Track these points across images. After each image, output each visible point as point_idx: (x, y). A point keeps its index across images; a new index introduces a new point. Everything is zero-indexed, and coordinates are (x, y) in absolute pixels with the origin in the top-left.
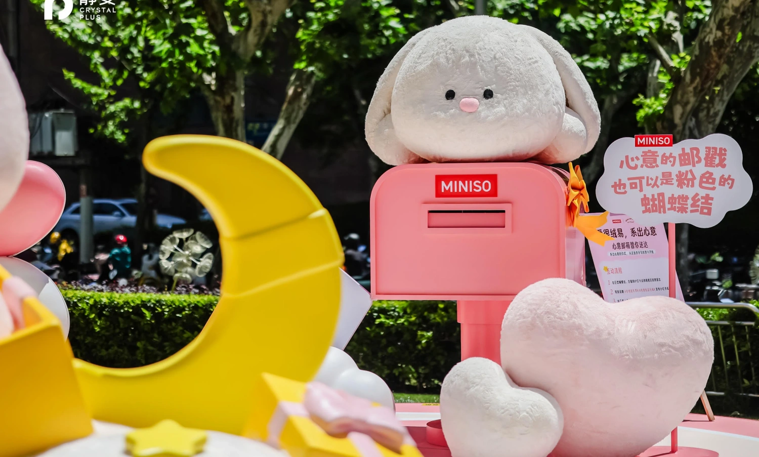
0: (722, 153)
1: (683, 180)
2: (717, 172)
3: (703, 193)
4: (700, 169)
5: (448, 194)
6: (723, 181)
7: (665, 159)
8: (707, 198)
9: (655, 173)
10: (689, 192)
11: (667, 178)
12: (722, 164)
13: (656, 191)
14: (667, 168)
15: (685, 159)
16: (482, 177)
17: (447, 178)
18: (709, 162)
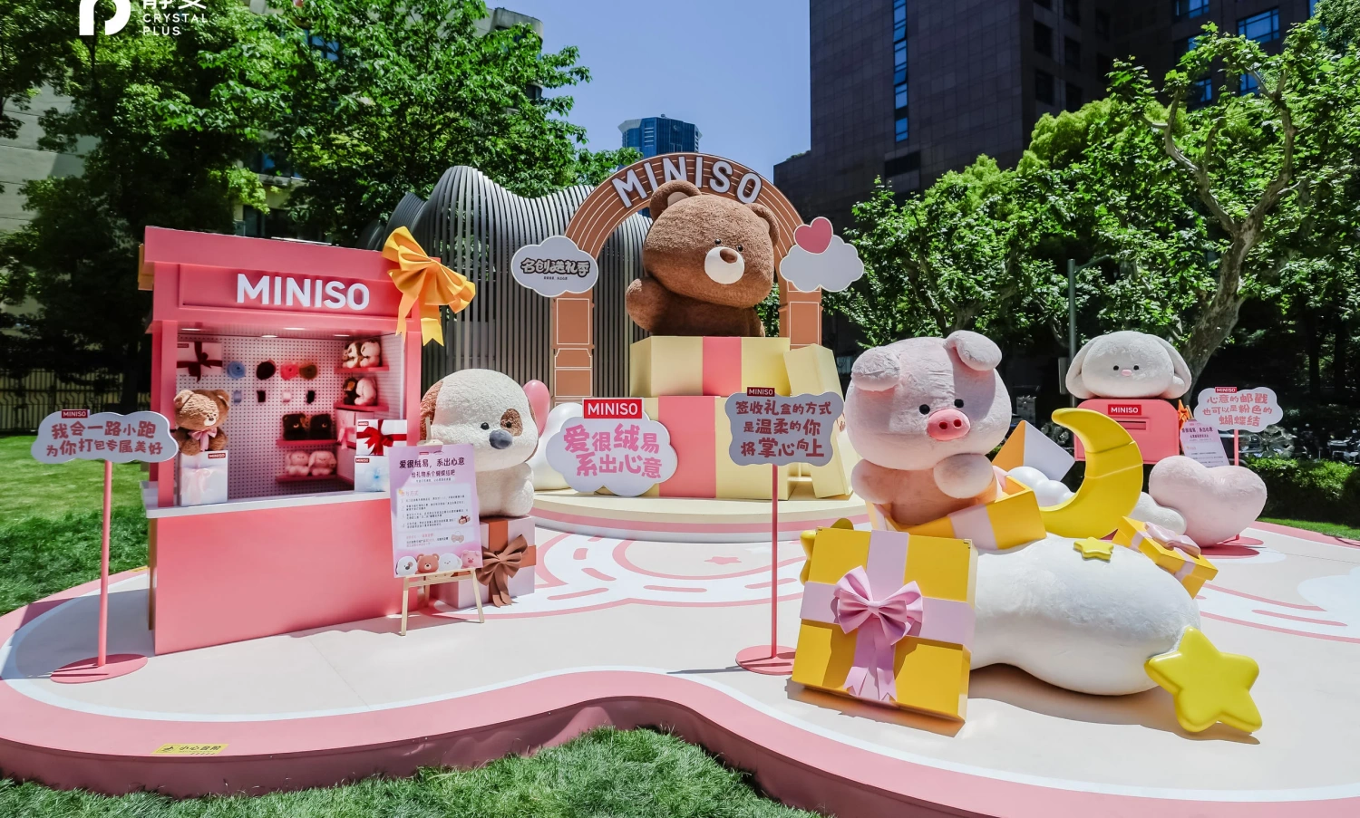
0: (1265, 397)
1: (1242, 409)
2: (1262, 406)
3: (1254, 415)
4: (1252, 404)
5: (1114, 413)
6: (1265, 410)
7: (1232, 399)
8: (1257, 418)
9: (1228, 405)
10: (1246, 415)
11: (1233, 408)
12: (1265, 402)
13: (1227, 414)
14: (1234, 403)
15: (1243, 399)
16: (1133, 406)
17: (1114, 406)
18: (1257, 400)
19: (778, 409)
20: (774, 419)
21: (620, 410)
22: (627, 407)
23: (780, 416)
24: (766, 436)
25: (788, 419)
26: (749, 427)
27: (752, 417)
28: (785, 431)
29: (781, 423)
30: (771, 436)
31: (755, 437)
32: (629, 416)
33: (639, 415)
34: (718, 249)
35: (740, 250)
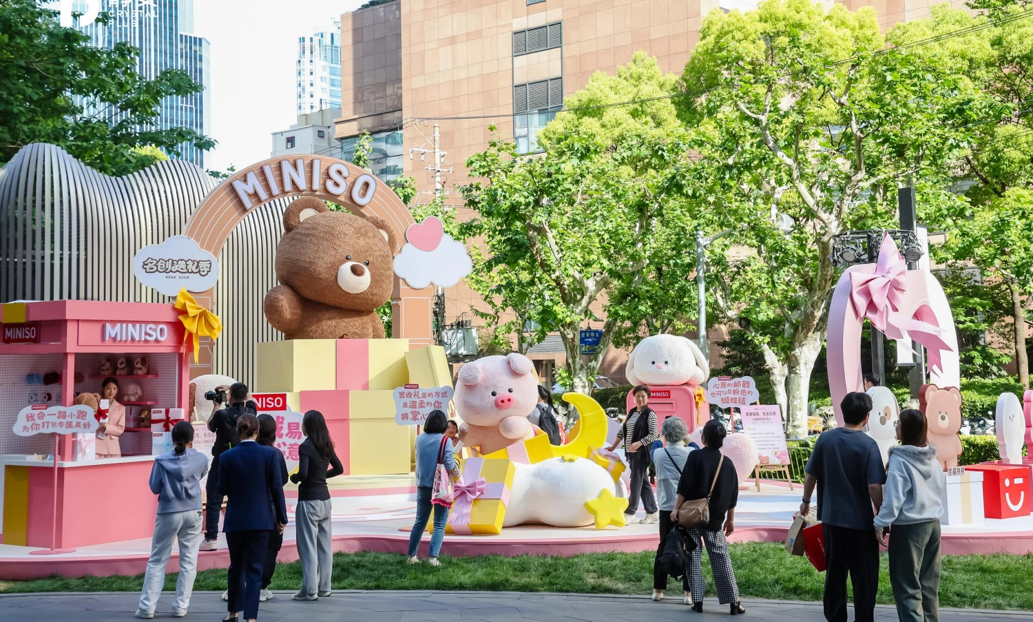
0: (748, 383)
1: (735, 392)
2: (747, 390)
3: (742, 397)
4: (741, 389)
5: (653, 397)
6: (749, 392)
7: (729, 385)
8: (744, 398)
9: (726, 389)
10: (737, 396)
11: (729, 392)
12: (748, 387)
13: (726, 396)
14: (730, 388)
15: (736, 385)
16: (665, 392)
17: (653, 392)
18: (744, 386)
19: (420, 395)
20: (418, 401)
21: (267, 403)
22: (273, 401)
23: (421, 399)
24: (414, 410)
25: (425, 400)
26: (405, 405)
27: (407, 400)
28: (424, 407)
29: (422, 402)
30: (417, 410)
31: (408, 410)
32: (274, 408)
33: (284, 407)
34: (349, 264)
35: (367, 264)
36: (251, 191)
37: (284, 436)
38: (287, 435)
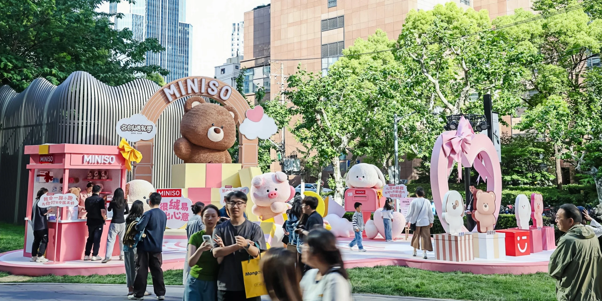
0: (403, 187)
1: (396, 192)
2: (402, 191)
4: (399, 190)
5: (357, 193)
6: (403, 192)
7: (393, 188)
8: (400, 195)
9: (391, 190)
10: (397, 194)
11: (394, 191)
12: (403, 189)
13: (392, 194)
14: (394, 190)
15: (397, 188)
16: (363, 191)
17: (357, 191)
18: (401, 189)
21: (172, 193)
22: (175, 192)
32: (176, 196)
33: (180, 196)
34: (213, 128)
35: (222, 128)
36: (172, 93)
37: (180, 209)
38: (181, 209)
